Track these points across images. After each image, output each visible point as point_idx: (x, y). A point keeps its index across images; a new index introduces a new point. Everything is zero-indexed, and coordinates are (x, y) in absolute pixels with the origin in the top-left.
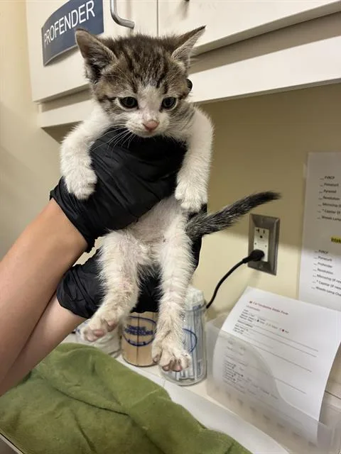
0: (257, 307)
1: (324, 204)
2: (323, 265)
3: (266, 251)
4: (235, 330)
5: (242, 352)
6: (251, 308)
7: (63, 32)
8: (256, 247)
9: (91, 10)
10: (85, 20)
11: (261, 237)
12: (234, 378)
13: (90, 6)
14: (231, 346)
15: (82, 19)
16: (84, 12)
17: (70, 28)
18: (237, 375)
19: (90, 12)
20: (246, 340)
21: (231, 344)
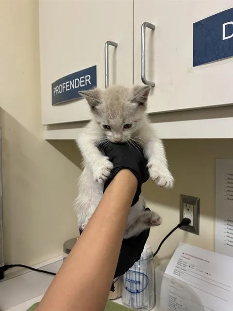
0: (188, 257)
1: (228, 191)
2: (230, 229)
3: (191, 219)
4: (175, 273)
5: (180, 289)
6: (184, 257)
7: (69, 89)
8: (185, 216)
9: (88, 80)
10: (84, 85)
11: (188, 210)
12: (175, 307)
13: (88, 78)
14: (172, 285)
15: (82, 84)
16: (83, 81)
17: (74, 88)
18: (178, 305)
19: (87, 82)
20: (184, 281)
21: (173, 283)
